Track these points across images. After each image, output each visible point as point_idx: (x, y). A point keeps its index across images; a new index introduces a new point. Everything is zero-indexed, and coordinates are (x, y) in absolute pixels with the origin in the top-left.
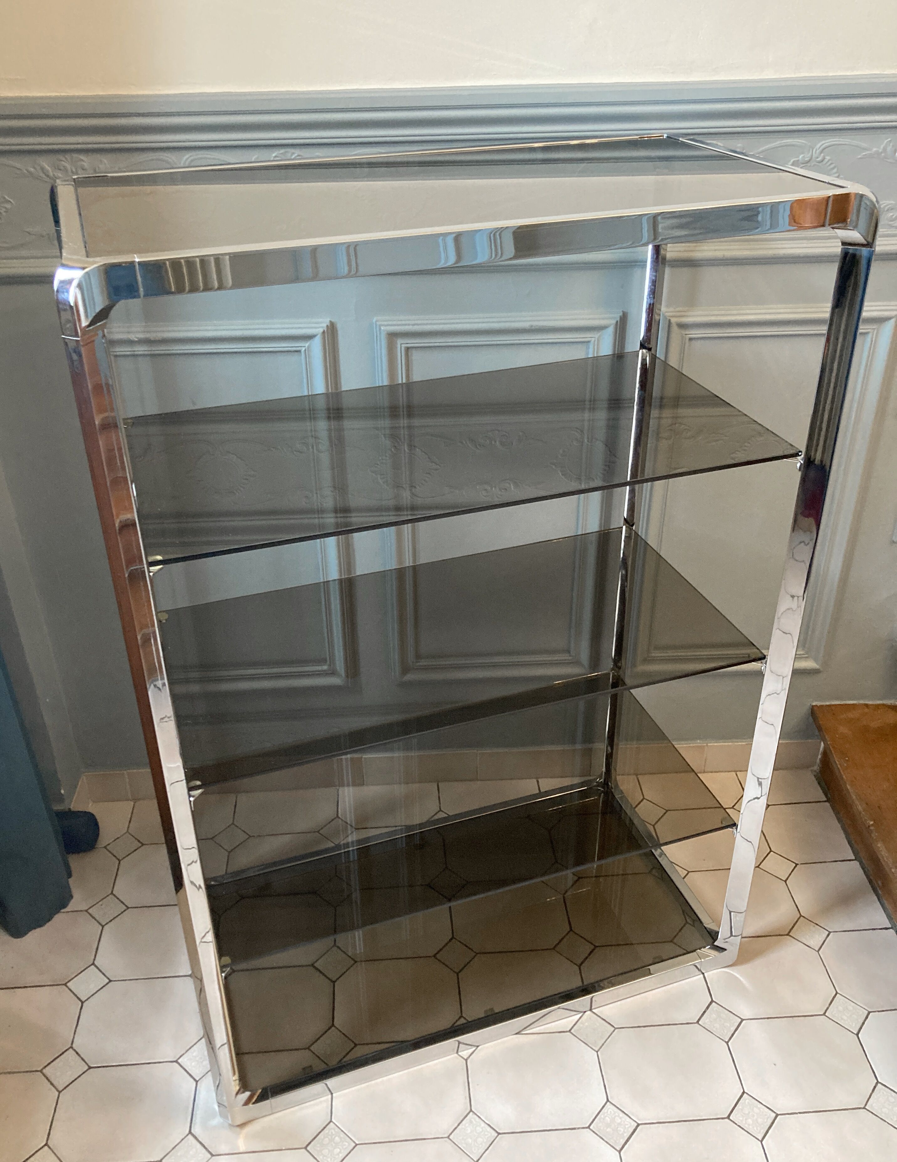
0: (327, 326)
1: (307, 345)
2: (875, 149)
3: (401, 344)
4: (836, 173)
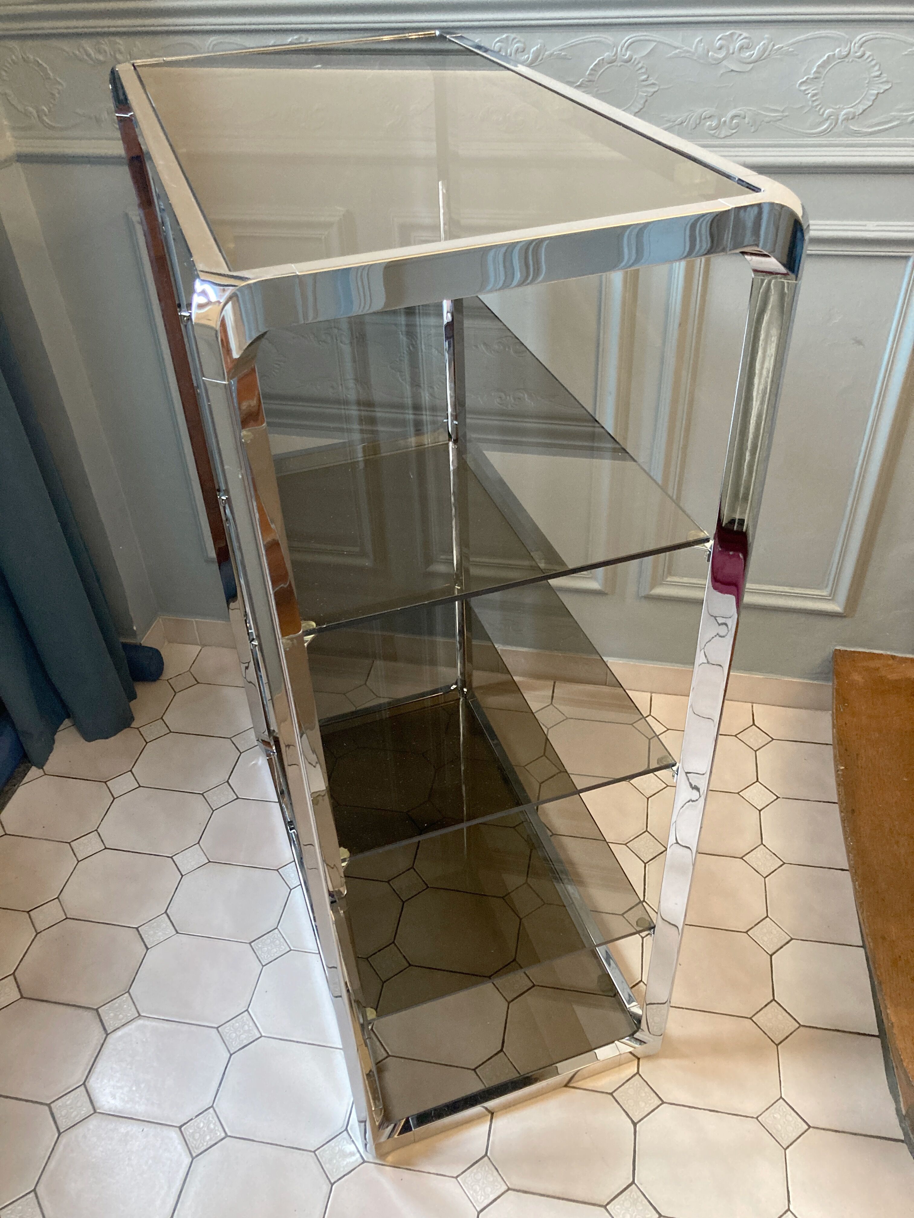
0: (344, 214)
1: (326, 233)
4: (879, 70)
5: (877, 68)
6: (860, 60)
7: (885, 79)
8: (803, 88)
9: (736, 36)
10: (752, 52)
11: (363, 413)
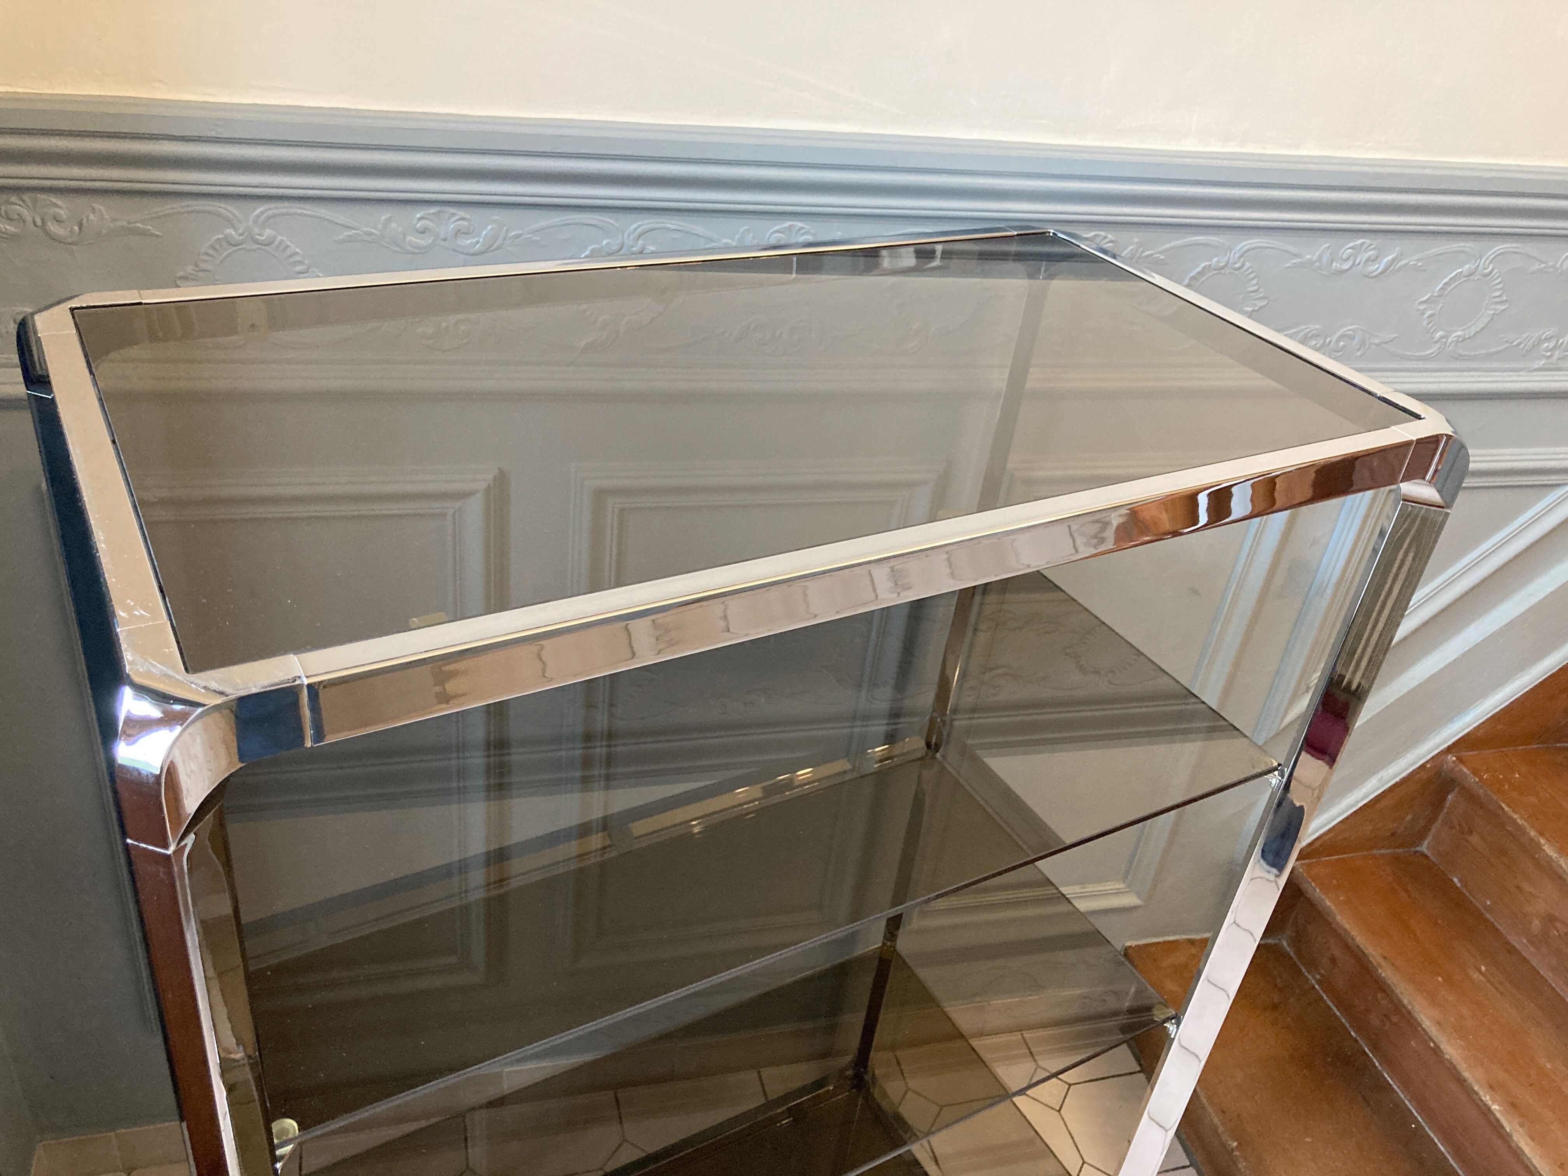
0: (495, 478)
1: (458, 505)
2: (1308, 257)
3: (614, 504)
4: (1256, 285)
5: (1255, 282)
6: (1237, 272)
7: (1261, 295)
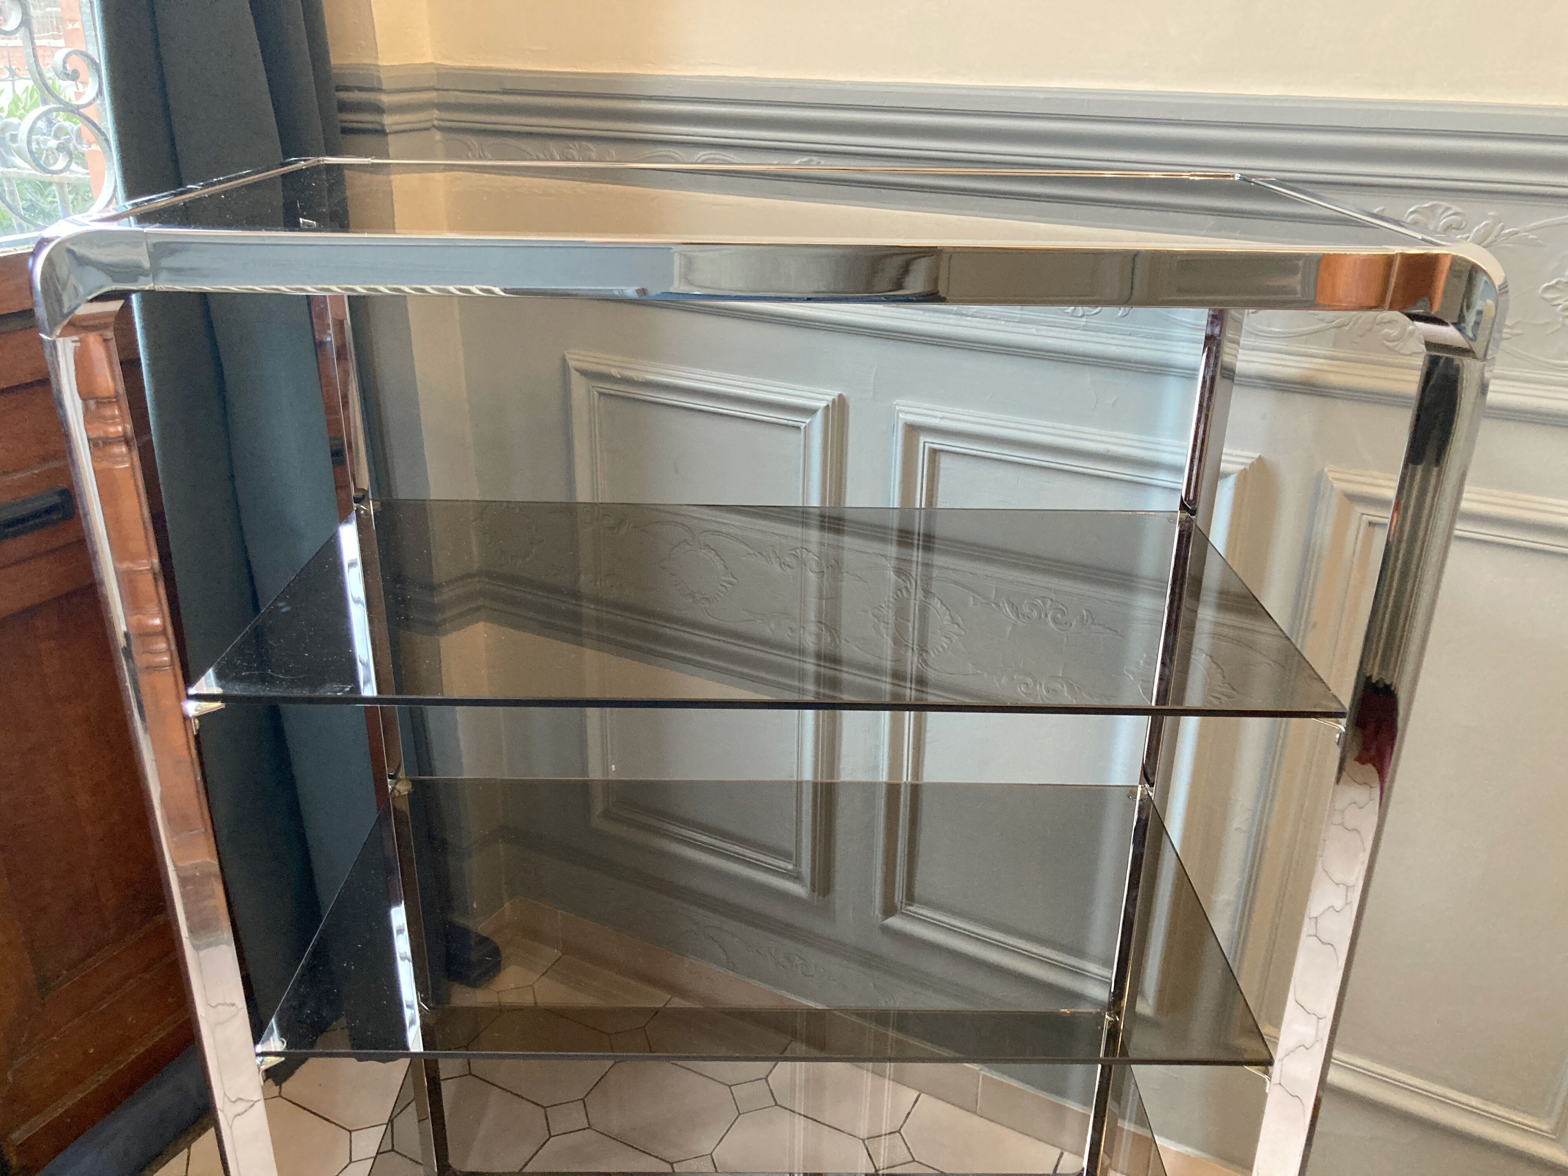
0: (834, 400)
1: (808, 421)
3: (924, 442)
8: (1549, 296)
9: (1440, 211)
10: (1467, 235)
11: (822, 670)
